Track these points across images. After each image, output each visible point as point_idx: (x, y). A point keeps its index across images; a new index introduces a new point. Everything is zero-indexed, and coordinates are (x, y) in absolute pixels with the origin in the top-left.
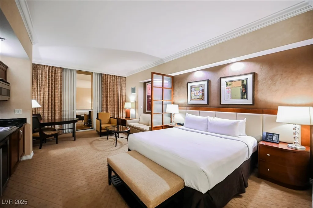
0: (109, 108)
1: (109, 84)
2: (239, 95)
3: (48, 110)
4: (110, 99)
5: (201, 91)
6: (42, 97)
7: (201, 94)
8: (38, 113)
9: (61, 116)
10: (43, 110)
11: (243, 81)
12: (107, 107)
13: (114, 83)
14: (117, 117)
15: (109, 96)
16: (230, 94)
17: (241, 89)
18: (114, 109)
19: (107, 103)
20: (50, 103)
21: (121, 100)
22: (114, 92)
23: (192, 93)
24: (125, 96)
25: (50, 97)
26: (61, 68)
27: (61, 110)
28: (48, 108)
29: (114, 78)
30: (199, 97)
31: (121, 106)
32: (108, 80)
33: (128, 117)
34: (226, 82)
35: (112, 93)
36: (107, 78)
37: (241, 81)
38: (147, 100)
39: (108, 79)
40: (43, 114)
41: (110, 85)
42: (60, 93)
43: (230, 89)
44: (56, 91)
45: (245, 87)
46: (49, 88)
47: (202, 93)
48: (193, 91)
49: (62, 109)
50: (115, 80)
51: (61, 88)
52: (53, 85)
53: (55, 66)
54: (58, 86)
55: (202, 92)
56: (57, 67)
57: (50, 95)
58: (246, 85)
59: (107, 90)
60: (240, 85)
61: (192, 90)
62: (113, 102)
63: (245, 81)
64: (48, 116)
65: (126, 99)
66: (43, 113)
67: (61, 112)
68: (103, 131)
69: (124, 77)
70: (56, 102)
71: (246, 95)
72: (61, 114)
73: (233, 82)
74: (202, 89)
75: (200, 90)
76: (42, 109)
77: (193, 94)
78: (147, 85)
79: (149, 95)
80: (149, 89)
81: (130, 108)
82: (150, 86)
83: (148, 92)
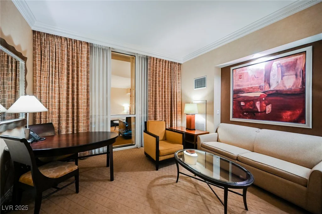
0: (158, 113)
1: (157, 75)
3: (68, 116)
4: (159, 98)
6: (57, 92)
8: (50, 122)
9: (88, 126)
10: (59, 117)
12: (155, 111)
13: (165, 72)
14: (169, 127)
15: (158, 93)
18: (165, 114)
19: (156, 104)
20: (70, 104)
21: (175, 100)
22: (165, 87)
24: (180, 94)
25: (70, 92)
26: (87, 43)
27: (88, 116)
28: (67, 113)
29: (165, 65)
31: (175, 109)
32: (156, 68)
33: (192, 128)
35: (162, 89)
36: (155, 64)
38: (233, 98)
39: (156, 66)
40: (59, 124)
41: (159, 76)
42: (86, 87)
44: (80, 82)
46: (68, 77)
49: (90, 114)
50: (167, 68)
51: (88, 79)
52: (76, 72)
53: (78, 39)
54: (83, 74)
56: (81, 42)
57: (70, 90)
59: (156, 83)
62: (163, 103)
64: (67, 127)
65: (181, 99)
66: (59, 121)
67: (88, 119)
68: (161, 158)
69: (179, 64)
70: (80, 101)
72: (87, 122)
76: (57, 115)
78: (233, 70)
79: (238, 88)
80: (238, 77)
81: (193, 113)
82: (243, 70)
83: (234, 84)
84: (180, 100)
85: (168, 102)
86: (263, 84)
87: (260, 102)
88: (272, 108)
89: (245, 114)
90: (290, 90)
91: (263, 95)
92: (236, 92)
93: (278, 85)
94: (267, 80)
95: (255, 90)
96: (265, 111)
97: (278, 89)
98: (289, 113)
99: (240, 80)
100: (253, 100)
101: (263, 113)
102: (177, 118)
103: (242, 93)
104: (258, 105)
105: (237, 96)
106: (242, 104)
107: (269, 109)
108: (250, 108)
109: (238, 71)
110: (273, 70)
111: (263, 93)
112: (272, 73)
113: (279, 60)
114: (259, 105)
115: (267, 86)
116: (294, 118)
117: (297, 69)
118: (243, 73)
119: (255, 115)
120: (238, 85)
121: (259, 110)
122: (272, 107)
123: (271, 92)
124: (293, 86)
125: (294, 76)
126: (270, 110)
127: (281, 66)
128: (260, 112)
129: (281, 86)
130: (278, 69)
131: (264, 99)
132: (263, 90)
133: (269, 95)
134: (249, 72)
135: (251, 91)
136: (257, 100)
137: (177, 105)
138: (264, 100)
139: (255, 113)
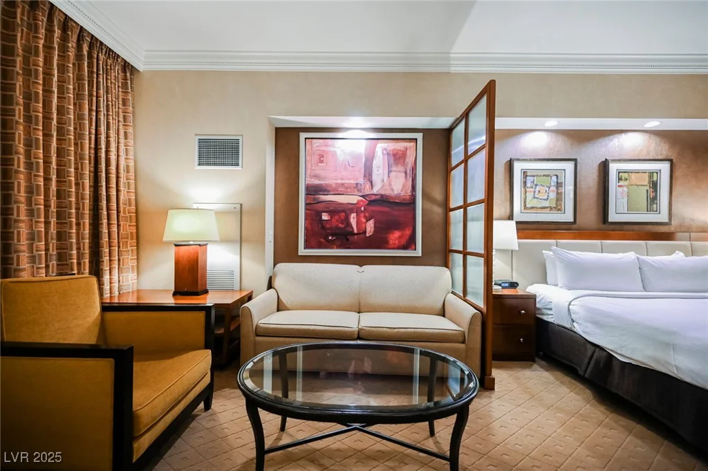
1: (19, 61)
2: (643, 203)
5: (553, 188)
7: (553, 195)
11: (651, 174)
13: (62, 69)
15: (20, 147)
16: (626, 200)
17: (647, 191)
18: (63, 248)
23: (526, 192)
24: (132, 174)
29: (64, 39)
30: (547, 204)
34: (619, 173)
35: (47, 135)
37: (647, 174)
38: (306, 204)
41: (29, 72)
43: (625, 189)
45: (654, 185)
47: (557, 193)
48: (529, 185)
55: (557, 188)
58: (657, 183)
60: (646, 182)
61: (525, 183)
62: (54, 199)
63: (655, 174)
65: (136, 193)
71: (657, 204)
73: (632, 172)
74: (557, 183)
75: (552, 184)
77: (528, 194)
78: (306, 138)
79: (316, 182)
80: (316, 158)
81: (200, 239)
82: (326, 146)
83: (308, 172)
84: (133, 198)
85: (80, 197)
86: (361, 181)
87: (357, 215)
88: (375, 227)
89: (330, 238)
90: (398, 196)
91: (362, 201)
92: (313, 191)
93: (383, 186)
94: (368, 175)
95: (349, 190)
96: (365, 232)
97: (383, 193)
98: (397, 234)
99: (320, 164)
100: (344, 211)
101: (361, 236)
102: (119, 260)
103: (325, 193)
104: (353, 219)
105: (314, 199)
106: (325, 217)
107: (370, 227)
108: (340, 225)
109: (316, 145)
110: (377, 159)
111: (362, 198)
112: (374, 162)
113: (385, 143)
114: (355, 219)
115: (368, 186)
116: (403, 241)
117: (407, 165)
118: (327, 152)
119: (348, 240)
120: (316, 176)
121: (356, 231)
122: (375, 223)
123: (374, 198)
124: (402, 190)
125: (404, 174)
126: (372, 230)
127: (388, 154)
128: (357, 234)
129: (387, 187)
130: (384, 158)
131: (363, 209)
132: (361, 192)
133: (372, 202)
134: (339, 152)
135: (341, 191)
136: (352, 211)
137: (118, 212)
138: (362, 212)
139: (348, 237)
